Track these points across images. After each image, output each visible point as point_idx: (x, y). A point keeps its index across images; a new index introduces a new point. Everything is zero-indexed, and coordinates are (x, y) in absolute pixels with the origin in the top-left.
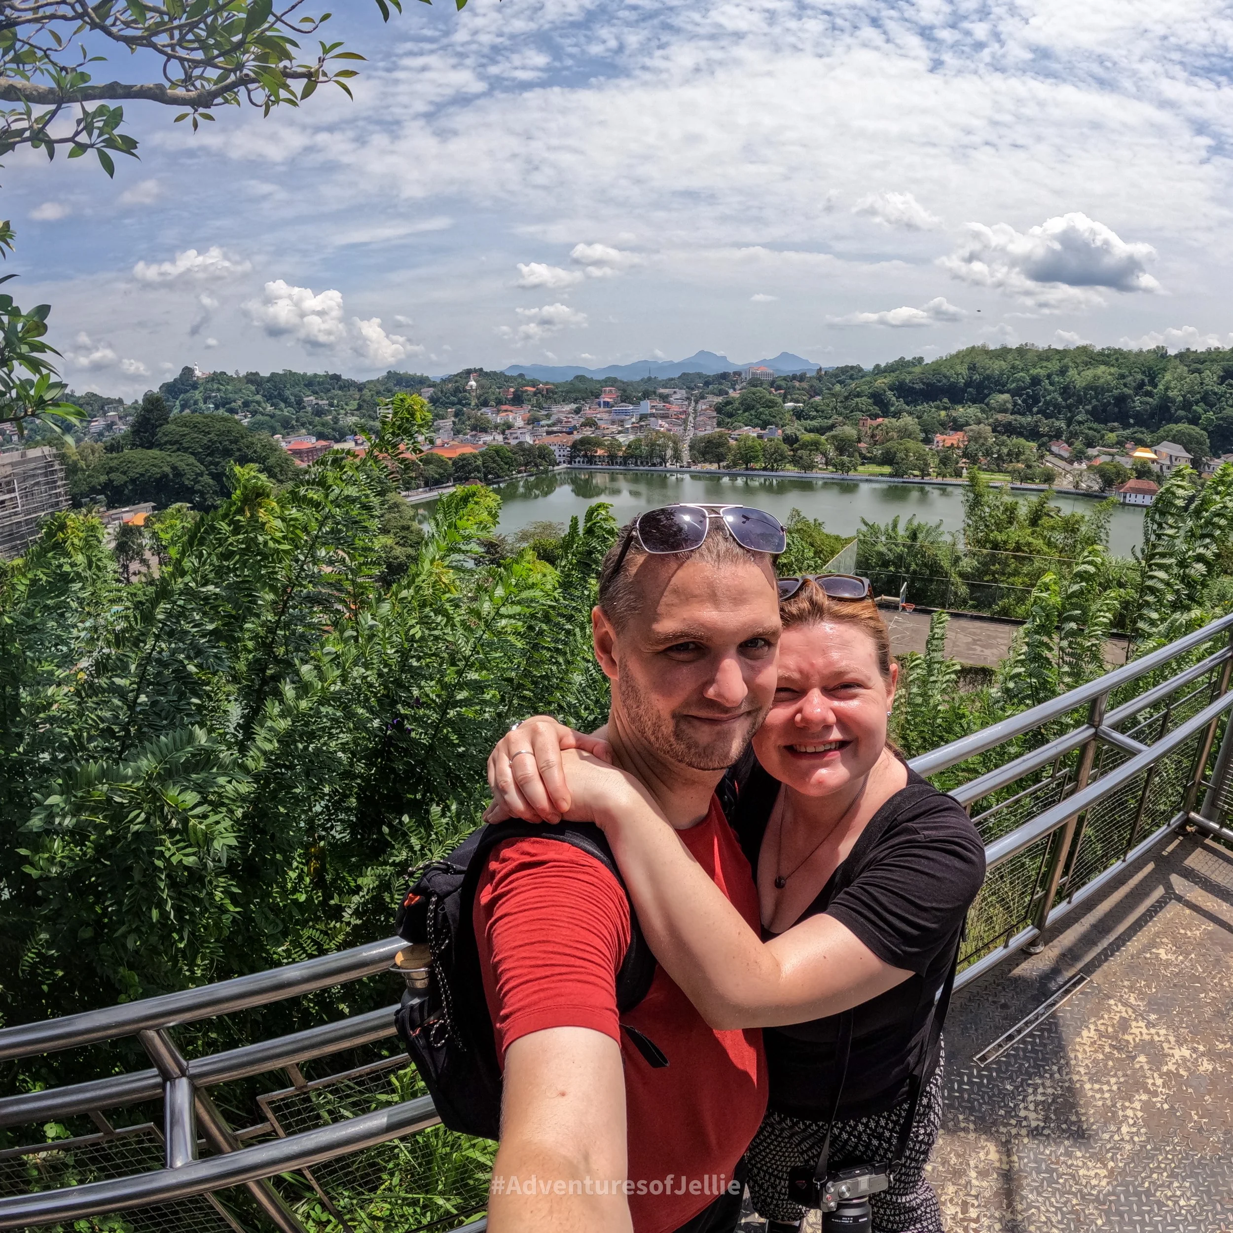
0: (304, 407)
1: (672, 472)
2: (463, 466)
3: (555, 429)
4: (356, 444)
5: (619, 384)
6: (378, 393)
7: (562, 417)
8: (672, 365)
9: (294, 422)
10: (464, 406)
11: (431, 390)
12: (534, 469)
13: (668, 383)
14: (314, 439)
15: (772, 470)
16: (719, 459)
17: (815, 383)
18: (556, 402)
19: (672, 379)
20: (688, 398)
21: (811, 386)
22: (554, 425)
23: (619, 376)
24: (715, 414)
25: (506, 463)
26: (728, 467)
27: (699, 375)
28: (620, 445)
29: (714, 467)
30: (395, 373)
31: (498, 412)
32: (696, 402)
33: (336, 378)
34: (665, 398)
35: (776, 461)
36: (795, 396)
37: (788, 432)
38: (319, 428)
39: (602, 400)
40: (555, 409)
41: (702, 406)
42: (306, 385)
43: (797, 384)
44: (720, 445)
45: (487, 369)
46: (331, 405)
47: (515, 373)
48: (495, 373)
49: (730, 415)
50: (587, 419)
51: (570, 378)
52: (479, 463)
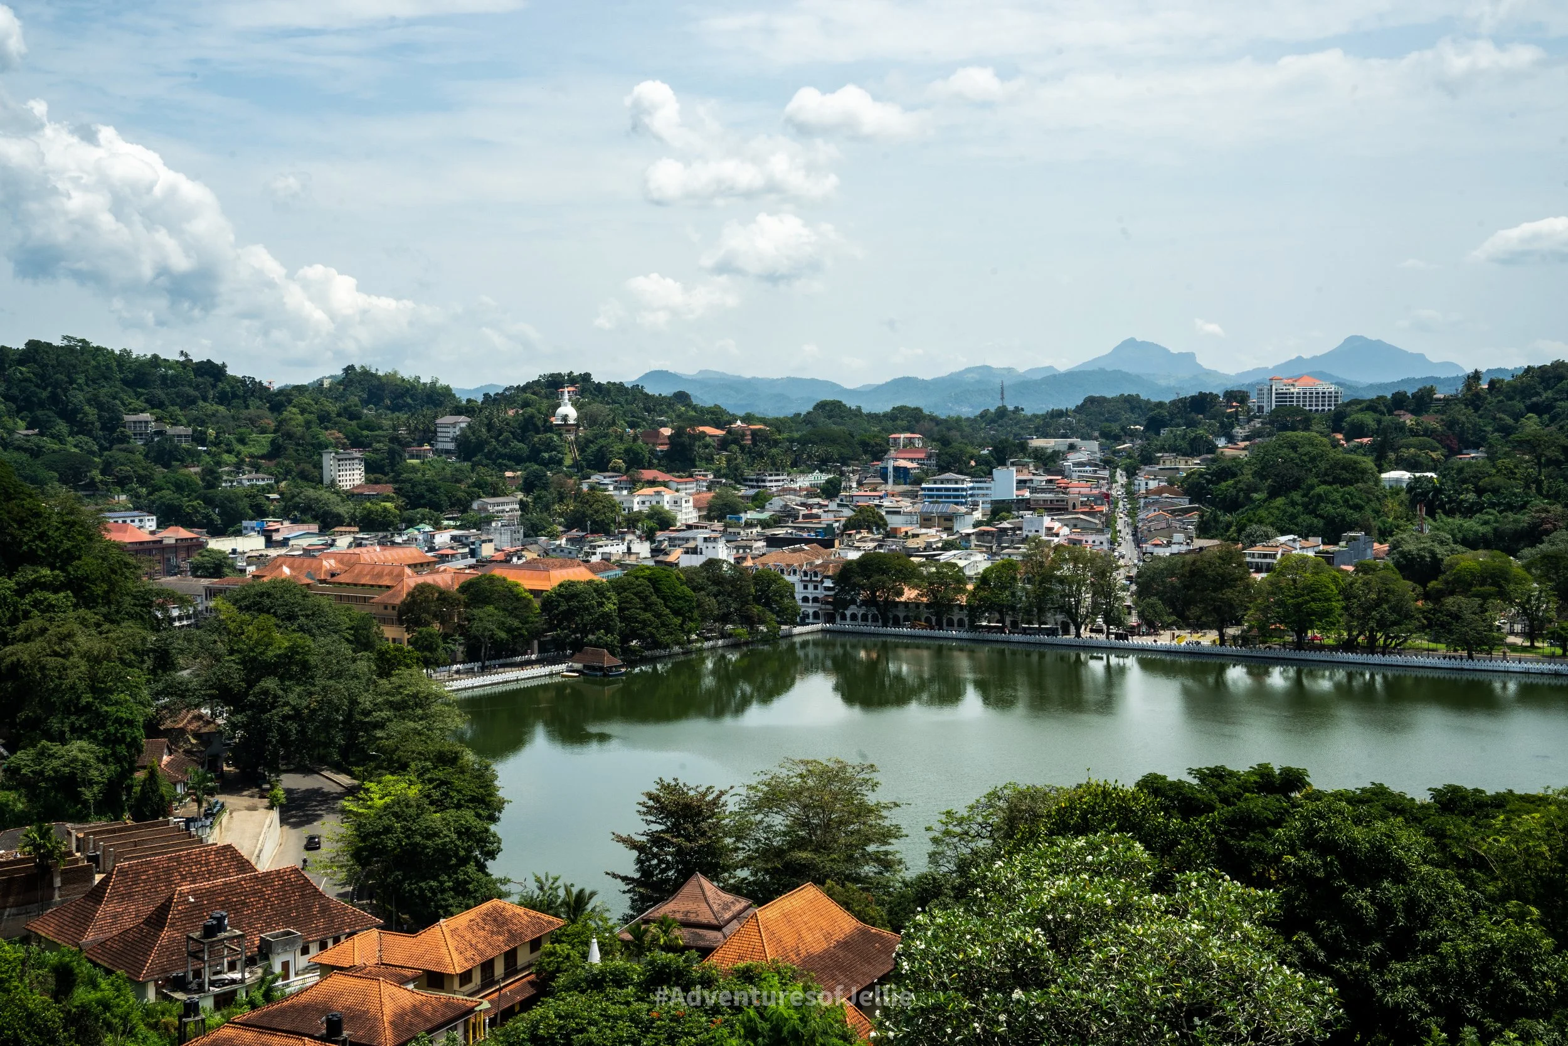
0: (124, 439)
1: (1093, 649)
2: (569, 614)
3: (780, 532)
4: (270, 543)
5: (927, 424)
6: (324, 419)
7: (793, 501)
8: (1055, 381)
9: (96, 474)
10: (546, 464)
11: (463, 421)
12: (742, 631)
13: (1050, 423)
14: (151, 523)
15: (1371, 648)
16: (1221, 618)
17: (1464, 415)
18: (777, 468)
19: (1060, 414)
20: (1107, 463)
21: (1451, 424)
22: (776, 522)
23: (927, 405)
24: (1184, 503)
25: (677, 613)
26: (1245, 640)
27: (1132, 403)
28: (960, 578)
29: (1208, 639)
30: (366, 374)
31: (633, 485)
32: (1131, 473)
33: (212, 372)
34: (1048, 462)
35: (1382, 625)
36: (1406, 453)
37: (1410, 547)
38: (168, 494)
39: (891, 465)
40: (773, 483)
41: (1147, 482)
42: (125, 382)
43: (1408, 420)
44: (1225, 581)
45: (599, 377)
46: (200, 439)
47: (667, 391)
48: (620, 388)
49: (1231, 505)
50: (861, 510)
51: (806, 408)
52: (610, 607)
